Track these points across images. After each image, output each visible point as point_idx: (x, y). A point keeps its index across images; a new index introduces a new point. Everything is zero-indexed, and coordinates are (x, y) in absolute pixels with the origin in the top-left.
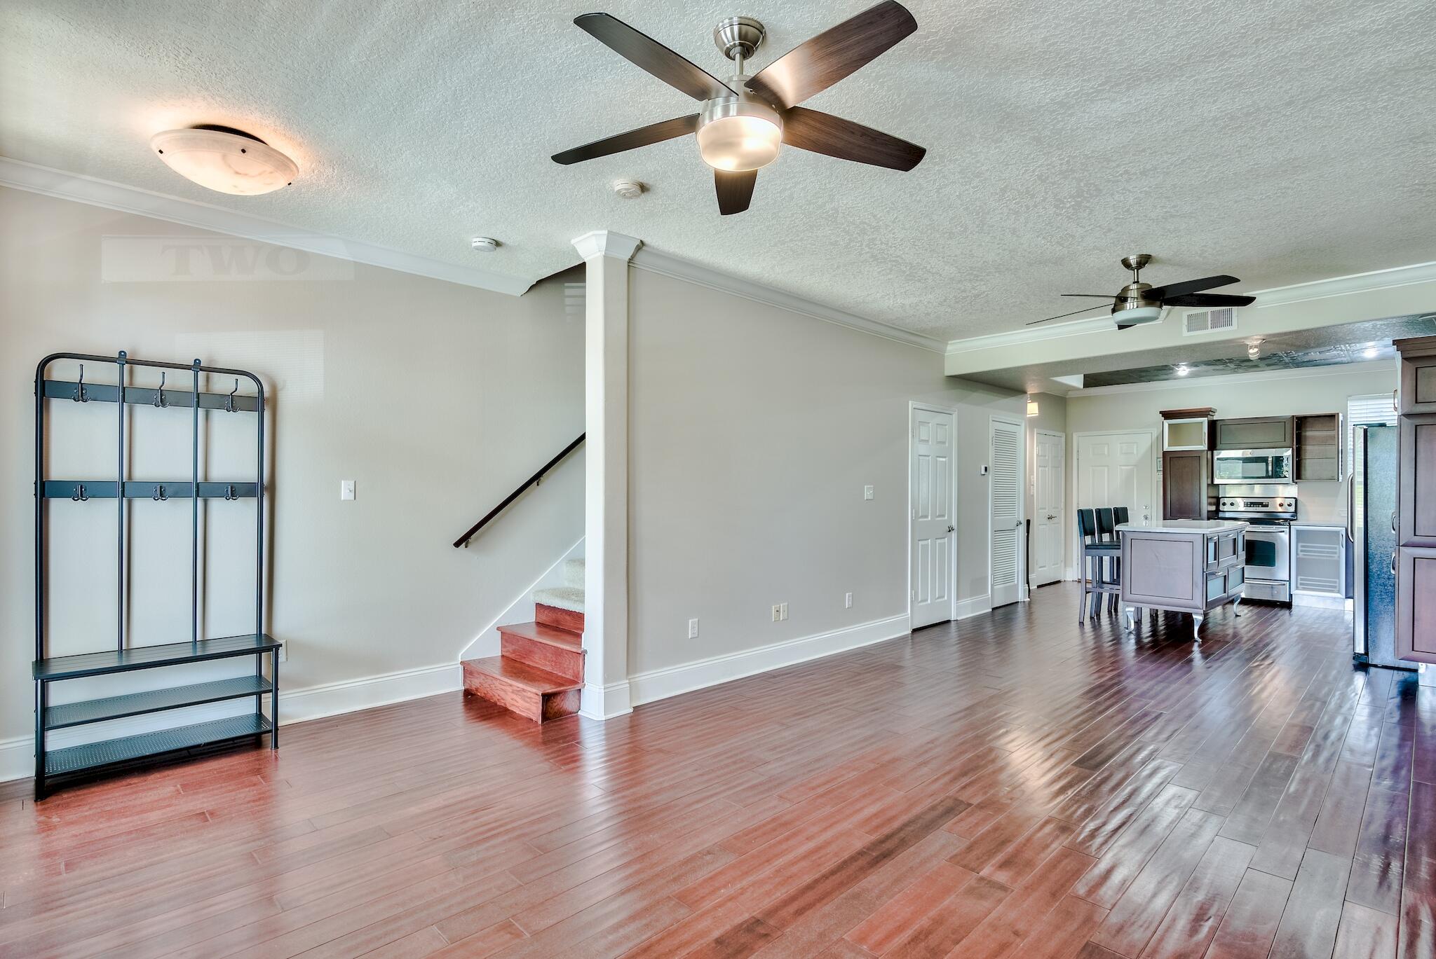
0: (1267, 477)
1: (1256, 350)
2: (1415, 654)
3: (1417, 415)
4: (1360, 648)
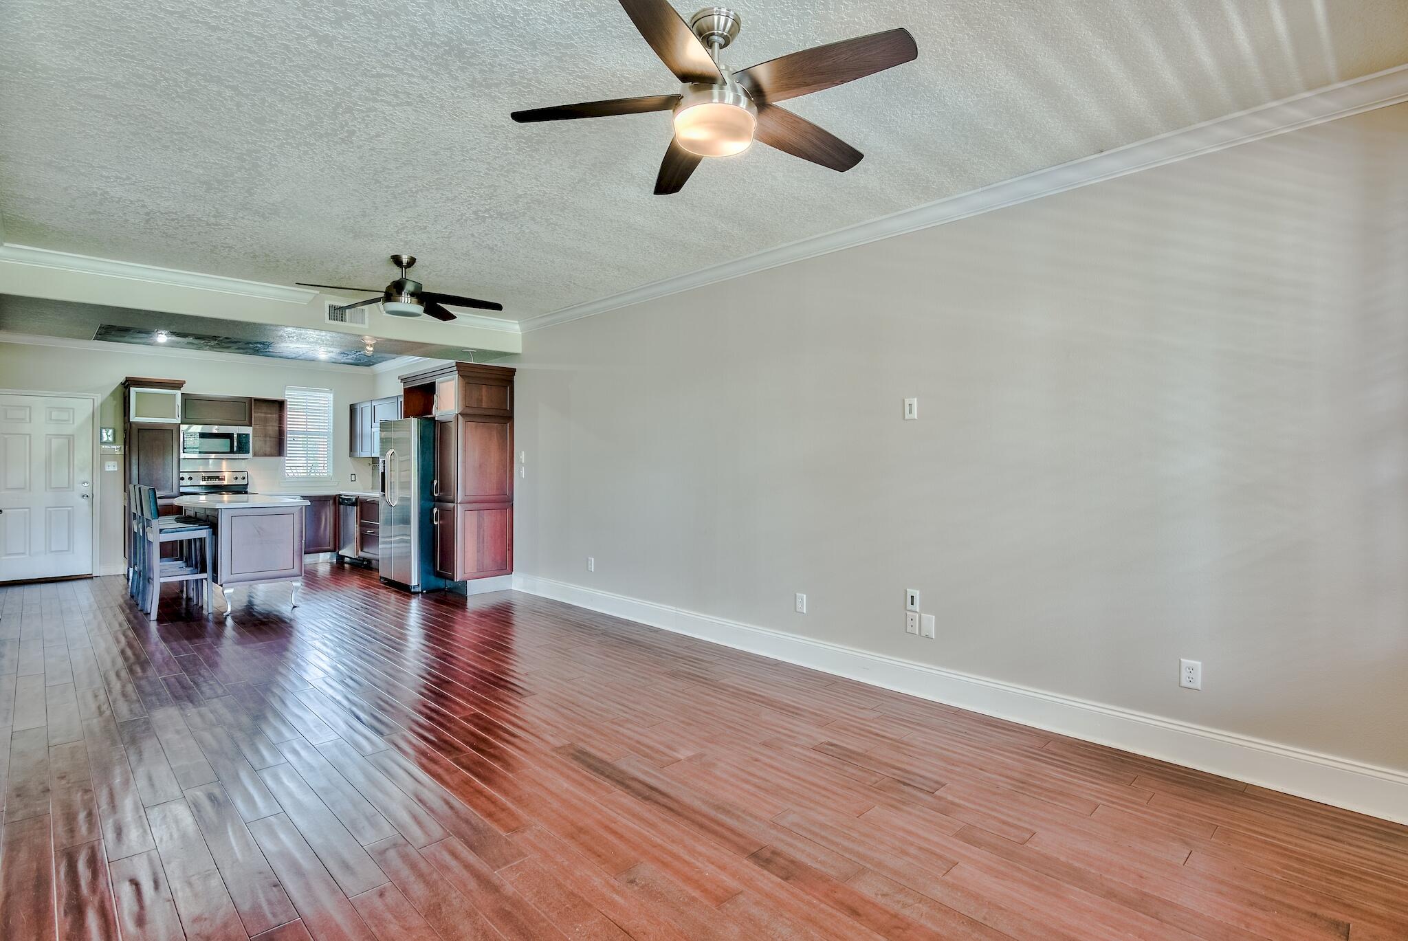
0: (232, 452)
1: (372, 349)
2: (466, 575)
3: (467, 415)
4: (414, 581)
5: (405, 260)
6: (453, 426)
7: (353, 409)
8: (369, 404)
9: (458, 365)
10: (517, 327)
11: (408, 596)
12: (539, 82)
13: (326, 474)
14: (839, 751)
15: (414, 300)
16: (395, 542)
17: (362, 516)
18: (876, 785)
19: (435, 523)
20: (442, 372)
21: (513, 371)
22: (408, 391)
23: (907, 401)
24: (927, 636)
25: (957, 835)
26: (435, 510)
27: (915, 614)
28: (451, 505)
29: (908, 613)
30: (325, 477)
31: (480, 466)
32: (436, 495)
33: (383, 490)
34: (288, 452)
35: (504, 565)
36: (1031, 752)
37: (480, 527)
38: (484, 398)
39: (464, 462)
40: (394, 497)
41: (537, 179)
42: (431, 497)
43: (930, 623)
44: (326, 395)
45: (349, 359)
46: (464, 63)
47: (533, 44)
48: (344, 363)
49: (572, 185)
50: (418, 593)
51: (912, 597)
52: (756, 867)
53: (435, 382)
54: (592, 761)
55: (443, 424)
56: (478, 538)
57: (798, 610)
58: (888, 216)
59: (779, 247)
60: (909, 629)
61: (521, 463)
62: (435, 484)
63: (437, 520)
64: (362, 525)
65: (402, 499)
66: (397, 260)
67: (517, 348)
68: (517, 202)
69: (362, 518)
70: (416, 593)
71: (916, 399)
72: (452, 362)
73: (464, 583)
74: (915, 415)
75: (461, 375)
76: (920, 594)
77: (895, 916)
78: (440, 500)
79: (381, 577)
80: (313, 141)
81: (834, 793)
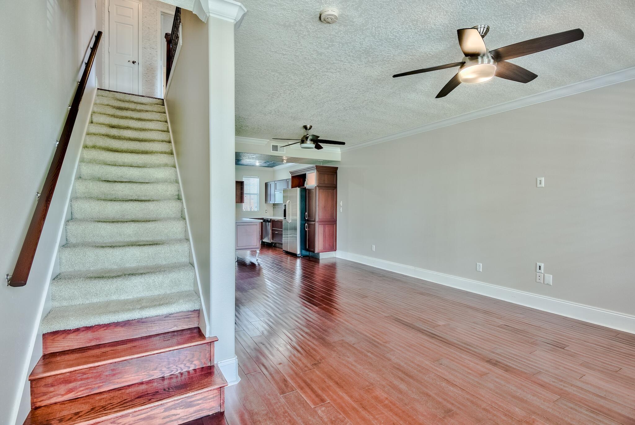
1: (285, 161)
2: (319, 251)
3: (319, 186)
4: (298, 252)
5: (308, 127)
6: (314, 191)
7: (266, 185)
8: (274, 182)
9: (317, 166)
10: (339, 150)
11: (295, 258)
12: (393, 59)
13: (256, 210)
14: (511, 328)
15: (312, 142)
16: (290, 237)
17: (273, 226)
18: (534, 343)
19: (306, 230)
20: (309, 169)
21: (337, 168)
22: (293, 177)
23: (539, 179)
24: (548, 284)
25: (581, 365)
26: (306, 224)
27: (541, 274)
28: (313, 223)
29: (537, 273)
30: (256, 211)
31: (324, 207)
32: (306, 219)
33: (285, 216)
34: (245, 201)
35: (333, 247)
36: (610, 337)
37: (324, 231)
38: (326, 180)
39: (319, 205)
40: (289, 219)
41: (375, 94)
42: (304, 219)
43: (549, 278)
44: (257, 179)
45: (266, 165)
46: (368, 56)
47: (398, 47)
48: (263, 167)
49: (389, 95)
50: (300, 257)
51: (540, 267)
52: (491, 366)
53: (306, 174)
54: (403, 322)
55: (309, 190)
56: (324, 236)
57: (477, 270)
58: (530, 96)
59: (471, 112)
60: (538, 280)
61: (341, 206)
62: (306, 214)
63: (307, 228)
64: (272, 230)
65: (292, 220)
66: (305, 127)
67: (339, 158)
68: (363, 103)
69: (273, 227)
70: (299, 257)
71: (543, 178)
72: (314, 165)
73: (318, 254)
74: (543, 185)
75: (318, 171)
76: (544, 265)
77: (562, 389)
78: (308, 220)
79: (284, 250)
80: (297, 87)
81: (515, 344)
